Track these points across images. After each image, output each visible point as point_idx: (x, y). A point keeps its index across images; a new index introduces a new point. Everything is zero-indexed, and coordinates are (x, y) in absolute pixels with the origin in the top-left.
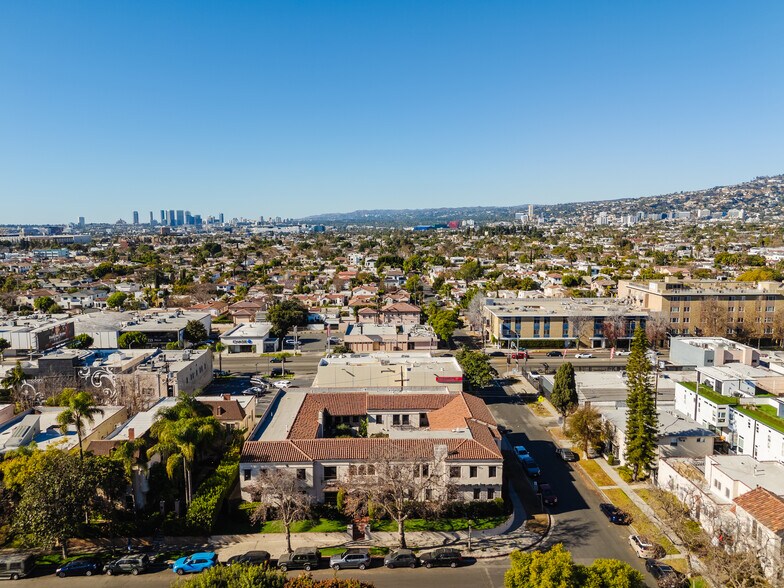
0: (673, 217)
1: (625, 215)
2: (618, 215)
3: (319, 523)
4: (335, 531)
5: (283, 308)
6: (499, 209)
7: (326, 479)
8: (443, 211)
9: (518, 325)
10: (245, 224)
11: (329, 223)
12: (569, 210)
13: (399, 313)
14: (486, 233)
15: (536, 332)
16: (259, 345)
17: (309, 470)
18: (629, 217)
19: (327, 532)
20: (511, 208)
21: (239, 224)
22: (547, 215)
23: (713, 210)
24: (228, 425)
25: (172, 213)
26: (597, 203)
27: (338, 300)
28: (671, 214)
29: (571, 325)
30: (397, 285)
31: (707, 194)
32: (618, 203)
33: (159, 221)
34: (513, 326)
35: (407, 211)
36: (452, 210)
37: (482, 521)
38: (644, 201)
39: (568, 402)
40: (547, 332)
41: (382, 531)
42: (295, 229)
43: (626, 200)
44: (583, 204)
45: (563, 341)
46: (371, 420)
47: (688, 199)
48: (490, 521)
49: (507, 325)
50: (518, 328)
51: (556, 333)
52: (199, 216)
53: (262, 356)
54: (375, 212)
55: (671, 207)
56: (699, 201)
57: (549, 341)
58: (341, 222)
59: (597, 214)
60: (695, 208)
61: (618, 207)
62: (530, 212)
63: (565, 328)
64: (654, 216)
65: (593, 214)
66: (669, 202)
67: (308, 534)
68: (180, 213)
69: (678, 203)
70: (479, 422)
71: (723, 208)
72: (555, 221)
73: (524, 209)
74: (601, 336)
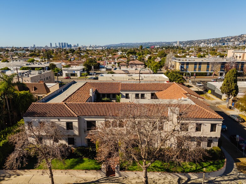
0: (227, 44)
1: (210, 44)
2: (208, 44)
3: (82, 161)
4: (92, 169)
5: (90, 62)
6: (168, 43)
7: (88, 130)
8: (149, 43)
9: (187, 66)
10: (85, 47)
11: (112, 47)
12: (191, 42)
13: (136, 65)
14: (164, 49)
15: (195, 69)
16: (78, 73)
17: (75, 124)
18: (212, 44)
19: (87, 169)
20: (171, 42)
21: (83, 47)
22: (184, 44)
23: (241, 42)
24: (39, 97)
25: (62, 43)
26: (201, 40)
27: (112, 62)
28: (226, 43)
29: (210, 66)
30: (134, 58)
31: (239, 37)
32: (208, 40)
33: (58, 46)
34: (185, 66)
35: (137, 43)
36: (152, 43)
37: (205, 165)
38: (217, 39)
39: (233, 90)
40: (200, 69)
41: (128, 170)
42: (101, 48)
43: (211, 39)
44: (196, 41)
45: (207, 73)
46: (123, 97)
47: (232, 38)
48: (211, 164)
49: (182, 66)
50: (187, 67)
51: (204, 69)
52: (71, 45)
53: (79, 78)
54: (127, 44)
55: (226, 41)
56: (236, 39)
57: (201, 73)
58: (116, 46)
59: (201, 43)
60: (234, 41)
61: (208, 41)
62: (178, 43)
63: (208, 67)
64: (220, 44)
65: (199, 44)
66: (225, 39)
67: (72, 171)
68: (65, 43)
69: (229, 40)
70: (192, 96)
71: (244, 41)
72: (186, 46)
73: (176, 42)
74: (224, 71)
